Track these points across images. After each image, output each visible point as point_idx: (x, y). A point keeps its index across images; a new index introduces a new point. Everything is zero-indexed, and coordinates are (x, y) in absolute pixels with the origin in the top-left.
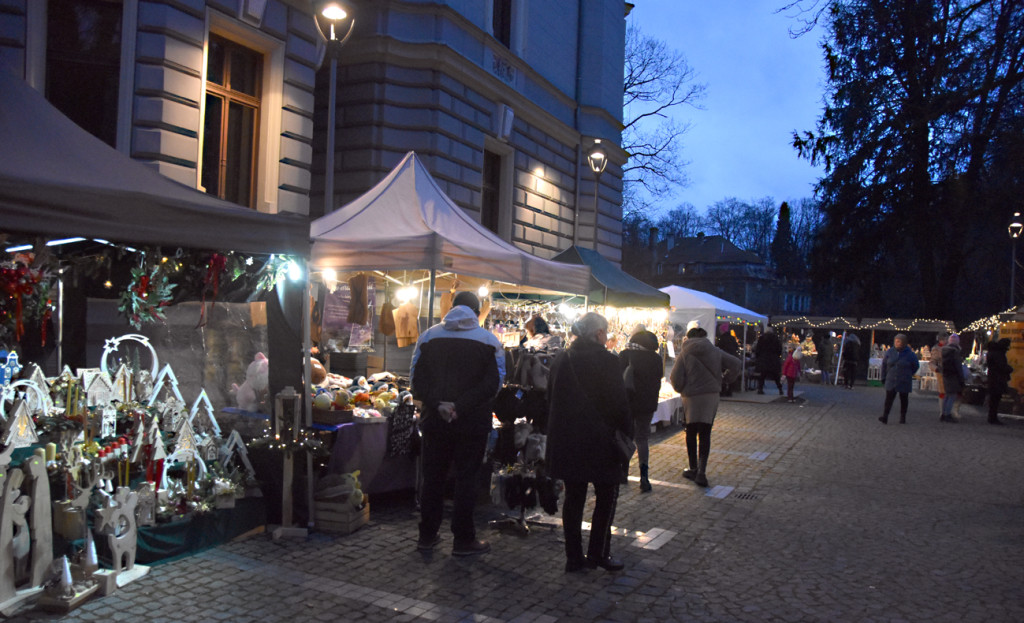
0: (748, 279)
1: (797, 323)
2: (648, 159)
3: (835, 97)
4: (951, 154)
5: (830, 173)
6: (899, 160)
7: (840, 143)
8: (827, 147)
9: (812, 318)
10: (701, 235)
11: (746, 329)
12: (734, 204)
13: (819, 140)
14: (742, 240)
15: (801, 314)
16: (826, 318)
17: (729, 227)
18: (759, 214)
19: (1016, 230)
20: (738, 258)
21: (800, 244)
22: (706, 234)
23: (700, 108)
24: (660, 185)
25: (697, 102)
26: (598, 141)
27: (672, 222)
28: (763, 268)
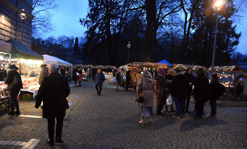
0: (68, 55)
1: (80, 66)
2: (42, 22)
3: (90, 11)
4: (115, 28)
5: (89, 29)
6: (104, 28)
7: (91, 22)
8: (88, 23)
9: (83, 65)
10: (56, 44)
11: (66, 67)
12: (64, 36)
13: (86, 21)
14: (66, 46)
15: (81, 64)
16: (87, 65)
17: (63, 42)
18: (71, 40)
19: (129, 46)
20: (65, 50)
21: (80, 48)
22: (57, 44)
23: (56, 10)
24: (45, 30)
25: (55, 9)
26: (23, 10)
27: (49, 40)
28: (71, 53)
